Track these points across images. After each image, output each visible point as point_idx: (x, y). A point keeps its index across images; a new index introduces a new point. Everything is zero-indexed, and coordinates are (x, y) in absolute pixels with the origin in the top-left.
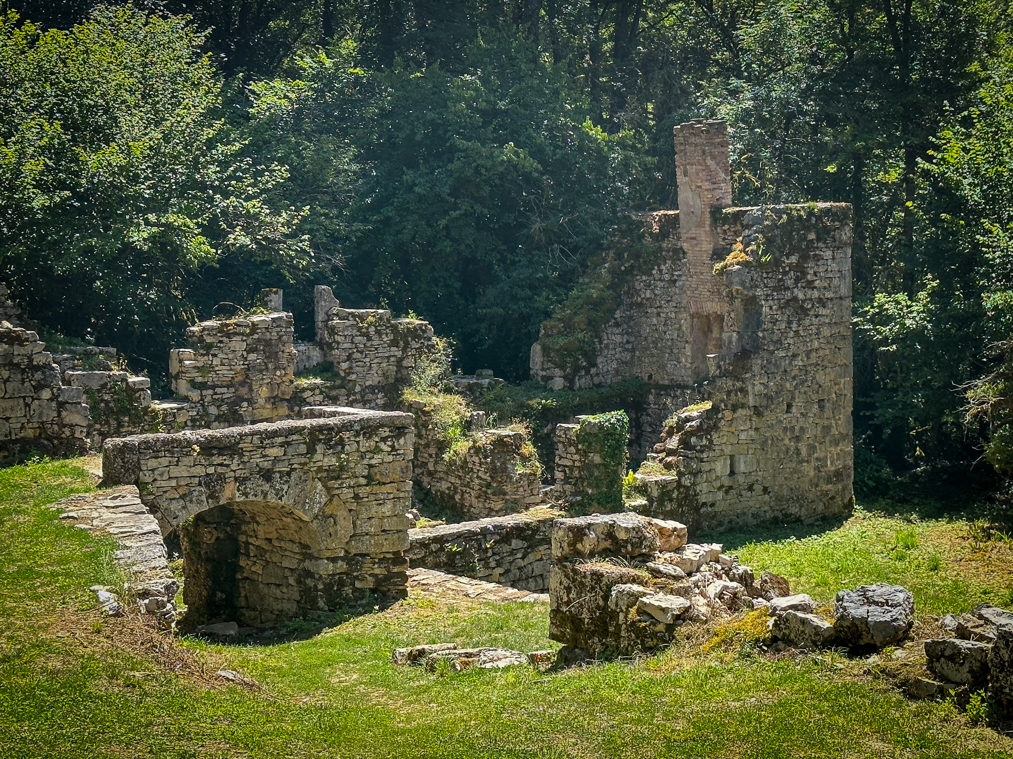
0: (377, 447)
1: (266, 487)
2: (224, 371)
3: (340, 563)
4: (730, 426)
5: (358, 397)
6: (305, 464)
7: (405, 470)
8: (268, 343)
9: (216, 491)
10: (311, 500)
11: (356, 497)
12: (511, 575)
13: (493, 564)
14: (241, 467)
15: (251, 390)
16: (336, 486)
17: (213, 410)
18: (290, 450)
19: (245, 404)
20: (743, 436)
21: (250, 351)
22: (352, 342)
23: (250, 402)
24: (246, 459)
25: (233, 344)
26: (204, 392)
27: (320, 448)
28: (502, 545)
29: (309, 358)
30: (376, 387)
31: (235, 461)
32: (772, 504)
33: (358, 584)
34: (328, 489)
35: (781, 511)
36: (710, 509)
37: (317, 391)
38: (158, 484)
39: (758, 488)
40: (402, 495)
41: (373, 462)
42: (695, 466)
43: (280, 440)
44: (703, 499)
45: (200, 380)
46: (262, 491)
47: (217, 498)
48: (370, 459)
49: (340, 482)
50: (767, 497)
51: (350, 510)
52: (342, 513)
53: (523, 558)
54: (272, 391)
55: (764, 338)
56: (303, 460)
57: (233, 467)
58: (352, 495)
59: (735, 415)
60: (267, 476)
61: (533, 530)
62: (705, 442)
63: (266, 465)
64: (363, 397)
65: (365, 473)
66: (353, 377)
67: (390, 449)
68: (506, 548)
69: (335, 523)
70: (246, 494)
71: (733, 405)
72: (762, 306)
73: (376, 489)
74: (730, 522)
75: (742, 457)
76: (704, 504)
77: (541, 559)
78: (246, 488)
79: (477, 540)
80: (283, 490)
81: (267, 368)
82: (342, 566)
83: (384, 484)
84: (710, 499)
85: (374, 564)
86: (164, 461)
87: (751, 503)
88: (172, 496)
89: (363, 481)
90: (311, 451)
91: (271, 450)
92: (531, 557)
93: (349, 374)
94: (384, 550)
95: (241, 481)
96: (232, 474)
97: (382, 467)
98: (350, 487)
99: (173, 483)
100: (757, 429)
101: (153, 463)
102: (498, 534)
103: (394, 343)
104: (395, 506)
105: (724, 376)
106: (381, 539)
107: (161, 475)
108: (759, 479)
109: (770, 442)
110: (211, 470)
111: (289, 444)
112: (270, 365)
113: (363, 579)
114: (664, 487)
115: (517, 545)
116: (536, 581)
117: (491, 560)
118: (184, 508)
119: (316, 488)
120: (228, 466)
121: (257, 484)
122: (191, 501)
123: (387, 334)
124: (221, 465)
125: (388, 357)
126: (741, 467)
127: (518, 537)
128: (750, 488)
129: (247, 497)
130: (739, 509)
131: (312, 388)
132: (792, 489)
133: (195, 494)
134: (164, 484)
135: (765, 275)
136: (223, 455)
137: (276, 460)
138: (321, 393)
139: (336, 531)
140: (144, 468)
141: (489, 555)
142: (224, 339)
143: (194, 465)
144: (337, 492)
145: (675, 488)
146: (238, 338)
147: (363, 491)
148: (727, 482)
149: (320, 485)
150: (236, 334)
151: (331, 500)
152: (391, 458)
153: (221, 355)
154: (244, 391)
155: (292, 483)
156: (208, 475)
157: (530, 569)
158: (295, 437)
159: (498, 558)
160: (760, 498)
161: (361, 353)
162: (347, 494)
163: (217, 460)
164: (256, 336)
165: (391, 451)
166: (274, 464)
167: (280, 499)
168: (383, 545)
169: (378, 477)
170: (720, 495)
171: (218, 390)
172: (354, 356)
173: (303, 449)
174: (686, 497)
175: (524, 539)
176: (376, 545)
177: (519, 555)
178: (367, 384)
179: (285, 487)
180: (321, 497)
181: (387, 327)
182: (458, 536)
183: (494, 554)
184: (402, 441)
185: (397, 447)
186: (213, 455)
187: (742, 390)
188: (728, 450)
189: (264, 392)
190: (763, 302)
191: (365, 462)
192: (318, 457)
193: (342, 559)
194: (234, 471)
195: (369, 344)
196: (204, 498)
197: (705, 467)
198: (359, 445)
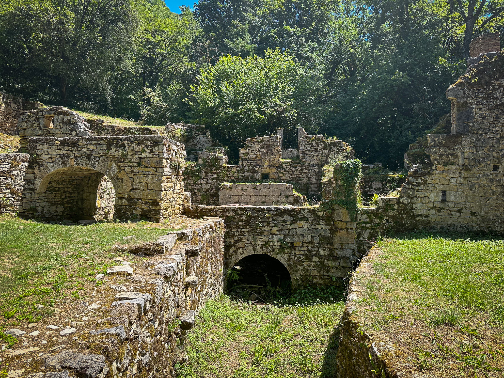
0: (143, 149)
1: (88, 162)
2: (252, 155)
3: (124, 200)
4: (442, 174)
5: (306, 167)
6: (106, 154)
7: (158, 162)
8: (268, 146)
9: (65, 161)
10: (110, 170)
11: (132, 171)
12: (283, 232)
13: (272, 225)
14: (77, 152)
15: (262, 162)
16: (122, 165)
17: (246, 168)
18: (99, 147)
19: (258, 167)
20: (453, 181)
21: (261, 148)
22: (305, 147)
23: (260, 166)
24: (79, 149)
25: (255, 145)
26: (244, 162)
27: (113, 147)
28: (278, 217)
29: (293, 154)
30: (315, 164)
31: (75, 150)
32: (479, 222)
33: (134, 212)
34: (119, 167)
35: (488, 228)
36: (424, 219)
37: (288, 164)
38: (43, 155)
39: (466, 212)
40: (158, 174)
41: (141, 156)
42: (411, 193)
43: (94, 142)
44: (419, 212)
45: (244, 158)
46: (86, 164)
47: (66, 164)
48: (140, 155)
49: (124, 164)
50: (474, 218)
51: (130, 177)
52: (125, 178)
53: (290, 225)
54: (270, 163)
55: (473, 126)
56: (105, 152)
57: (74, 152)
58: (130, 171)
59: (446, 168)
60: (88, 157)
61: (297, 213)
62: (419, 181)
63: (88, 152)
64: (308, 168)
65: (137, 161)
66: (304, 160)
67: (150, 151)
68: (280, 219)
69: (122, 182)
70: (78, 164)
71: (444, 163)
72: (473, 108)
73: (143, 169)
74: (442, 228)
75: (452, 193)
76: (419, 215)
77: (302, 227)
78: (78, 161)
79: (264, 212)
80: (95, 164)
81: (268, 155)
82: (125, 202)
83: (147, 167)
84: (425, 213)
85: (142, 203)
86: (46, 147)
87: (459, 220)
88: (49, 161)
89: (135, 165)
90: (109, 148)
91: (90, 146)
92: (296, 225)
93: (302, 158)
94: (147, 198)
95: (76, 158)
96: (73, 155)
97: (146, 160)
98: (129, 166)
99: (49, 156)
100: (465, 178)
101: (41, 147)
102: (276, 211)
103: (324, 148)
104: (153, 178)
105: (438, 146)
106: (146, 193)
107: (44, 152)
108: (467, 206)
109: (477, 186)
110: (64, 152)
111: (99, 144)
112: (269, 153)
113: (137, 210)
114: (387, 202)
115: (287, 218)
116: (299, 238)
117: (271, 223)
118: (53, 166)
119: (112, 165)
120: (72, 151)
121: (83, 160)
122: (56, 164)
123: (321, 144)
124: (69, 150)
125: (322, 153)
126: (451, 197)
127: (288, 214)
128: (459, 211)
129: (79, 165)
130: (450, 221)
131: (286, 163)
132: (497, 216)
133: (58, 161)
134: (45, 156)
135: (476, 91)
136: (69, 146)
137: (93, 151)
138: (290, 165)
139: (122, 186)
140: (38, 149)
141: (270, 220)
142: (252, 144)
143: (58, 149)
144: (123, 168)
145: (396, 203)
146: (257, 143)
147: (136, 169)
148: (439, 205)
149: (114, 164)
150: (256, 142)
151: (120, 172)
152: (151, 156)
153: (251, 149)
154: (259, 162)
155: (100, 162)
156: (63, 154)
157: (295, 231)
158: (101, 142)
159: (275, 222)
160: (468, 218)
161: (309, 151)
162: (128, 170)
163: (67, 148)
164: (263, 143)
165: (151, 152)
166: (91, 152)
167: (94, 167)
168: (147, 196)
169: (143, 163)
170: (433, 212)
171: (249, 161)
172: (306, 152)
173: (105, 147)
174: (404, 210)
175: (292, 216)
176: (143, 195)
177: (288, 223)
178: (312, 163)
179: (97, 163)
180: (115, 169)
181: (321, 142)
182: (253, 209)
183: (273, 220)
184: (157, 148)
185: (154, 151)
186: (65, 146)
187: (452, 155)
188: (440, 187)
189: (267, 163)
190: (474, 106)
191: (137, 156)
192: (112, 151)
193: (126, 199)
194: (74, 154)
195: (312, 148)
196: (60, 163)
197: (420, 195)
198: (133, 148)
